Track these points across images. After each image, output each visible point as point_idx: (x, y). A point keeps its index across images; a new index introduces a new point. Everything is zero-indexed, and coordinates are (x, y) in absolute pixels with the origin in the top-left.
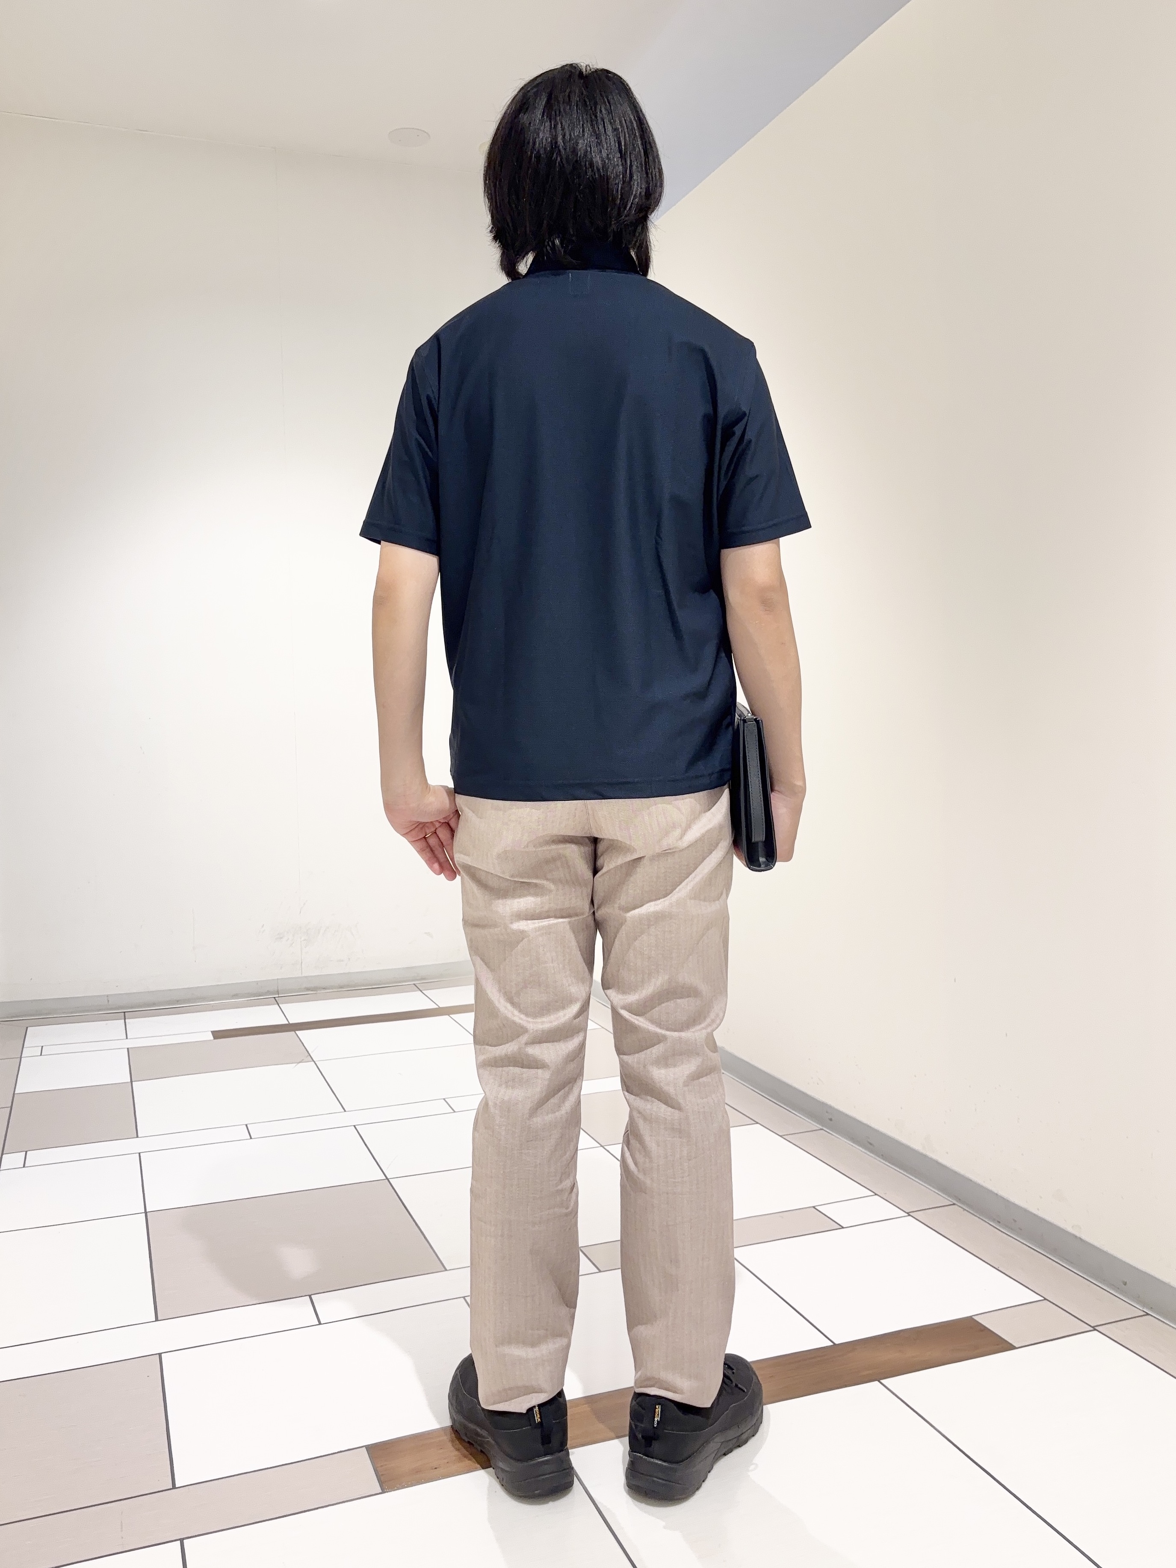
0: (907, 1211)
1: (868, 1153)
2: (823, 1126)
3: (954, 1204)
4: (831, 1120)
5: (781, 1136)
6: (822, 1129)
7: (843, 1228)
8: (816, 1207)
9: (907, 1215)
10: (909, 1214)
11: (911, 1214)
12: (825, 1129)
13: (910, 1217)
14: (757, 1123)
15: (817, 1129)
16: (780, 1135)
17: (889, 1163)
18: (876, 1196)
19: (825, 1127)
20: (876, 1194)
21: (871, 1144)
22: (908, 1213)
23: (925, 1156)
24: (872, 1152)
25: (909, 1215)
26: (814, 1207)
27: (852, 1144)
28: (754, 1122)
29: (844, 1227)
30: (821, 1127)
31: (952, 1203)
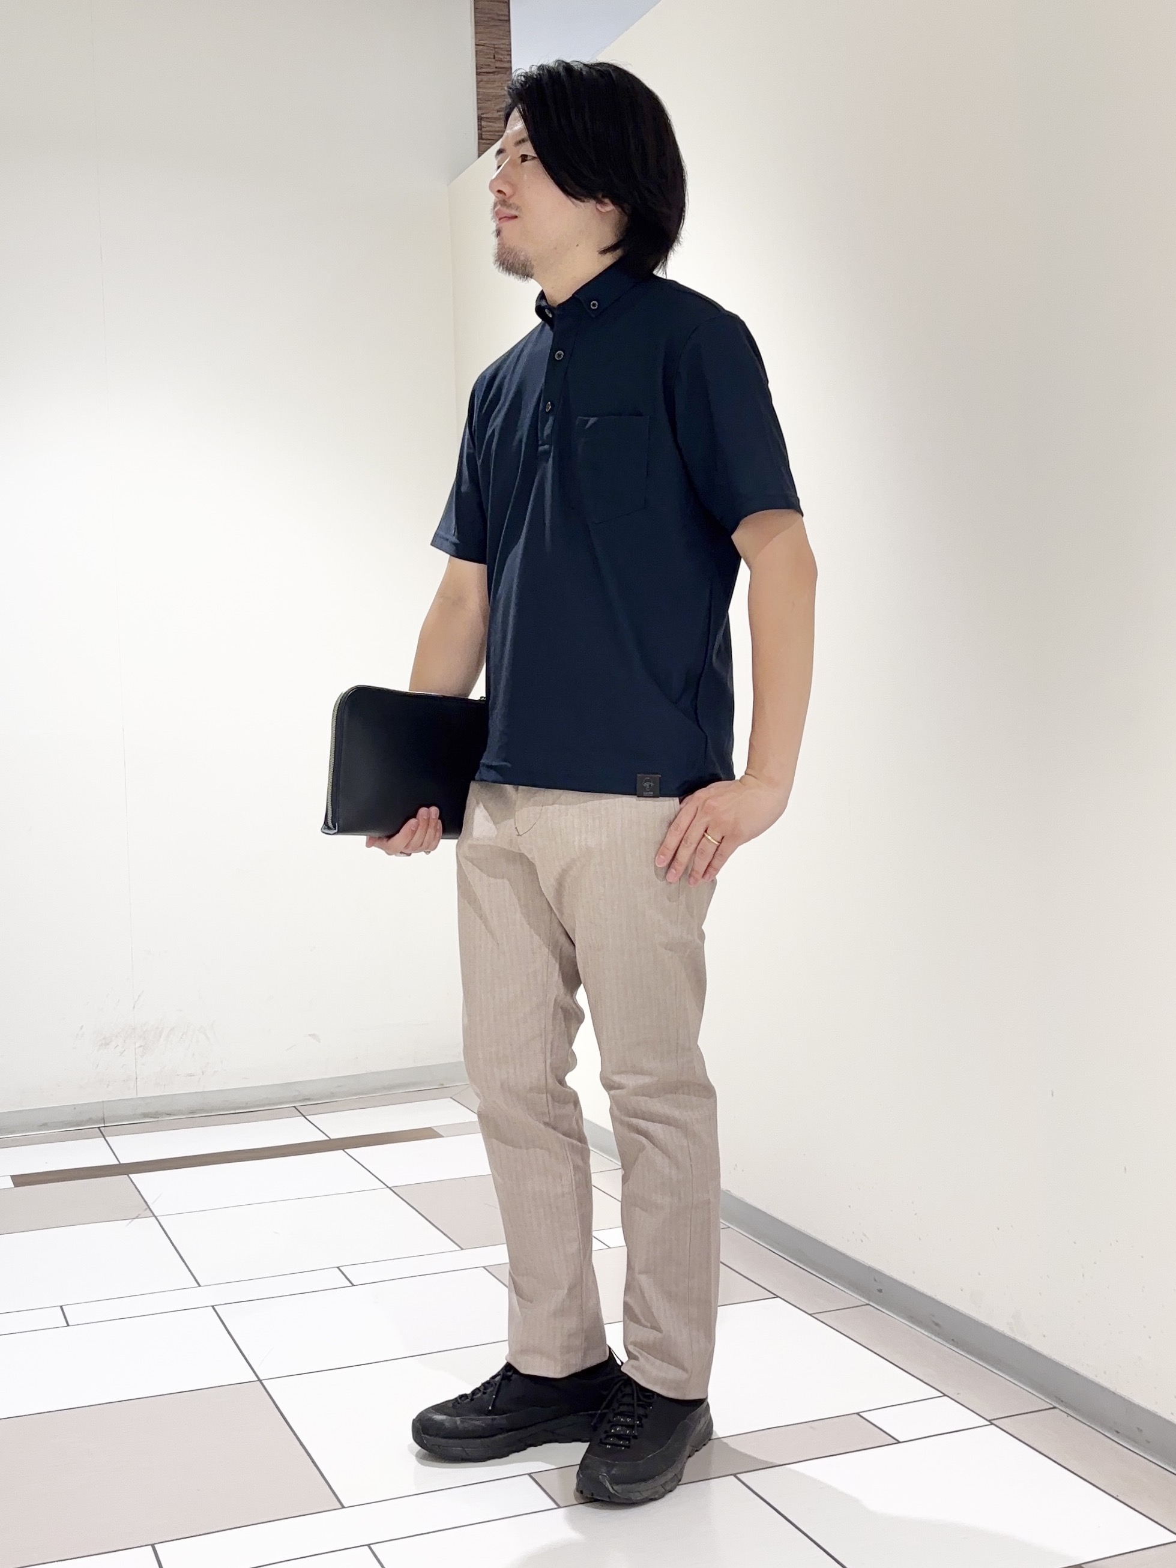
0: (989, 1419)
1: (933, 1337)
2: (869, 1300)
3: (1054, 1408)
4: (880, 1291)
5: (810, 1315)
6: (869, 1304)
7: (899, 1442)
8: (861, 1414)
9: (989, 1423)
10: (991, 1422)
11: (993, 1422)
12: (871, 1303)
13: (993, 1426)
14: (778, 1297)
15: (863, 1304)
16: (810, 1313)
17: (963, 1350)
18: (946, 1397)
19: (872, 1302)
20: (945, 1395)
21: (937, 1324)
22: (989, 1421)
23: (1014, 1341)
24: (938, 1335)
25: (992, 1424)
26: (858, 1414)
27: (911, 1325)
28: (774, 1296)
29: (901, 1440)
30: (867, 1302)
31: (1051, 1406)
